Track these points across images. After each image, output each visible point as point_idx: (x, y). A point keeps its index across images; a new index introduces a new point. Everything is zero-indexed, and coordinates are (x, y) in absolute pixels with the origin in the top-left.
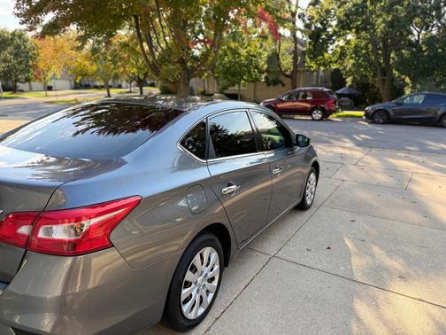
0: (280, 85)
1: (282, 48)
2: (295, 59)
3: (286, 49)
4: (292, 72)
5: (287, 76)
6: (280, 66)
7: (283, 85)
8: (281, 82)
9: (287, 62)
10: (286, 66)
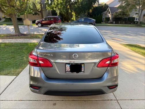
0: (38, 15)
1: (36, 1)
2: (41, 5)
3: (37, 2)
4: (41, 10)
5: (39, 12)
6: (36, 8)
7: (39, 15)
8: (38, 14)
9: (38, 6)
10: (38, 8)
